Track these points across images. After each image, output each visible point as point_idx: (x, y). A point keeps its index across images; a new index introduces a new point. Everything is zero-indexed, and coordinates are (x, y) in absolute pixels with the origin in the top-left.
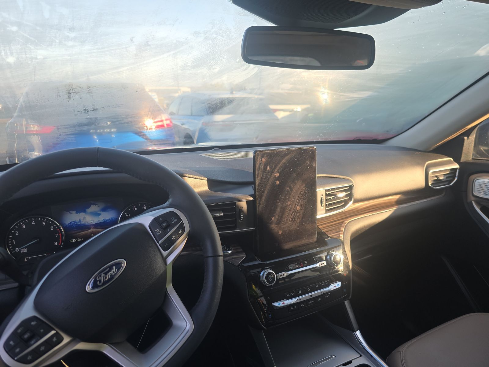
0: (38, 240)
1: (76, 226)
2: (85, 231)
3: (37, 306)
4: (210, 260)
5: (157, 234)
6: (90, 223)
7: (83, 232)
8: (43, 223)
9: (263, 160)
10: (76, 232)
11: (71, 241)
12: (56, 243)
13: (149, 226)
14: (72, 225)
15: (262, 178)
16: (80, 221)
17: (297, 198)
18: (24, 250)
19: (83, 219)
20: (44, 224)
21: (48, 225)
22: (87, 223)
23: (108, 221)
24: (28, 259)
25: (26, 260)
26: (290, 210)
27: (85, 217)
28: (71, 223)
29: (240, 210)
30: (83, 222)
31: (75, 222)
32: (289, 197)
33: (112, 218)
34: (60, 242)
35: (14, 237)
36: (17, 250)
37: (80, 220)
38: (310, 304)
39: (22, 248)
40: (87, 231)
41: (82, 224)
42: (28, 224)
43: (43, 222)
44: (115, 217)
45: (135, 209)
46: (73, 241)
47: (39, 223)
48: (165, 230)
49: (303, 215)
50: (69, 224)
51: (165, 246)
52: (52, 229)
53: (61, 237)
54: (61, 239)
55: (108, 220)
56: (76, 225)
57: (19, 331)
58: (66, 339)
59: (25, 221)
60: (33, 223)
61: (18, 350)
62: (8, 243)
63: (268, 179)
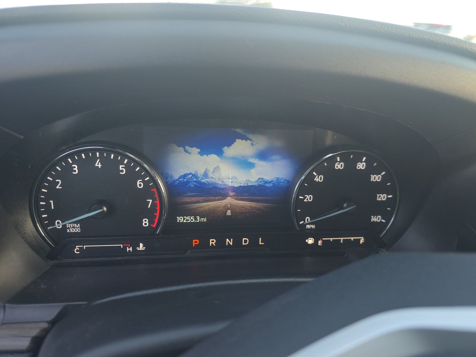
0: (105, 209)
1: (195, 186)
2: (214, 200)
6: (227, 183)
7: (210, 203)
8: (121, 169)
10: (194, 199)
11: (180, 219)
12: (147, 222)
14: (188, 182)
16: (206, 175)
18: (74, 228)
19: (214, 172)
20: (122, 171)
21: (132, 176)
22: (220, 183)
23: (268, 185)
24: (81, 249)
25: (77, 251)
27: (218, 167)
28: (185, 176)
30: (212, 177)
31: (195, 176)
33: (278, 179)
34: (156, 221)
35: (53, 194)
36: (59, 225)
37: (206, 172)
39: (70, 223)
40: (216, 200)
41: (209, 184)
42: (86, 166)
43: (121, 166)
44: (287, 179)
45: (339, 167)
46: (184, 219)
47: (110, 166)
50: (179, 178)
52: (140, 185)
53: (158, 208)
54: (158, 214)
55: (270, 182)
56: (196, 184)
59: (80, 157)
60: (98, 165)
62: (38, 206)
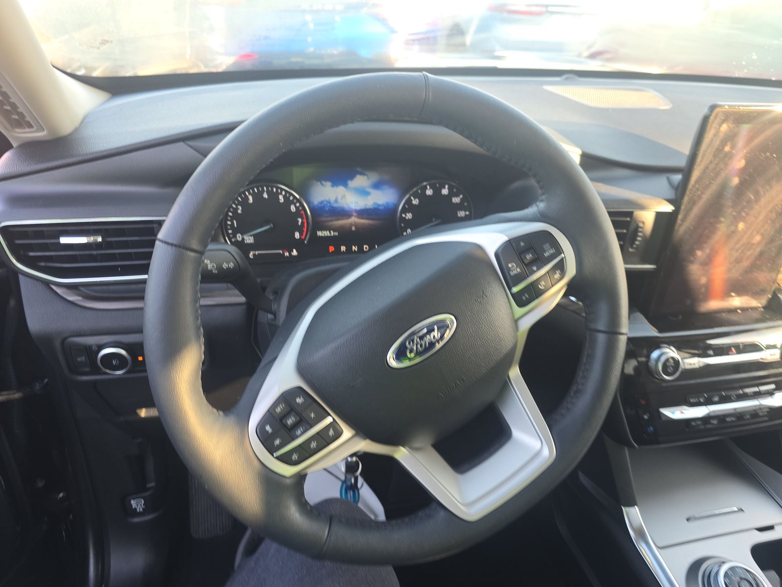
0: (272, 225)
1: (329, 210)
2: (343, 220)
3: (302, 369)
4: (601, 338)
5: (512, 273)
6: (352, 207)
8: (280, 198)
9: (724, 127)
10: (328, 219)
11: (320, 233)
12: (298, 235)
13: (497, 255)
14: (324, 207)
15: (707, 168)
16: (336, 201)
17: (762, 217)
18: (249, 240)
19: (342, 199)
20: (281, 200)
21: (288, 202)
22: (347, 206)
23: (380, 208)
24: (254, 256)
25: (251, 256)
26: (739, 241)
27: (345, 195)
28: (321, 202)
29: (638, 227)
30: (340, 203)
31: (329, 202)
32: (747, 214)
33: (387, 202)
34: (304, 234)
35: (236, 216)
36: (240, 238)
38: (729, 422)
39: (247, 237)
40: (345, 220)
41: (339, 207)
42: (258, 197)
43: (280, 196)
44: (393, 203)
45: (429, 193)
46: (322, 233)
47: (274, 196)
48: (529, 267)
49: (761, 254)
50: (318, 204)
51: (524, 298)
52: (293, 209)
53: (305, 225)
54: (305, 230)
55: (381, 205)
56: (330, 208)
57: (278, 410)
58: (347, 433)
59: (254, 191)
60: (265, 196)
61: (277, 442)
62: (226, 225)
63: (719, 172)
